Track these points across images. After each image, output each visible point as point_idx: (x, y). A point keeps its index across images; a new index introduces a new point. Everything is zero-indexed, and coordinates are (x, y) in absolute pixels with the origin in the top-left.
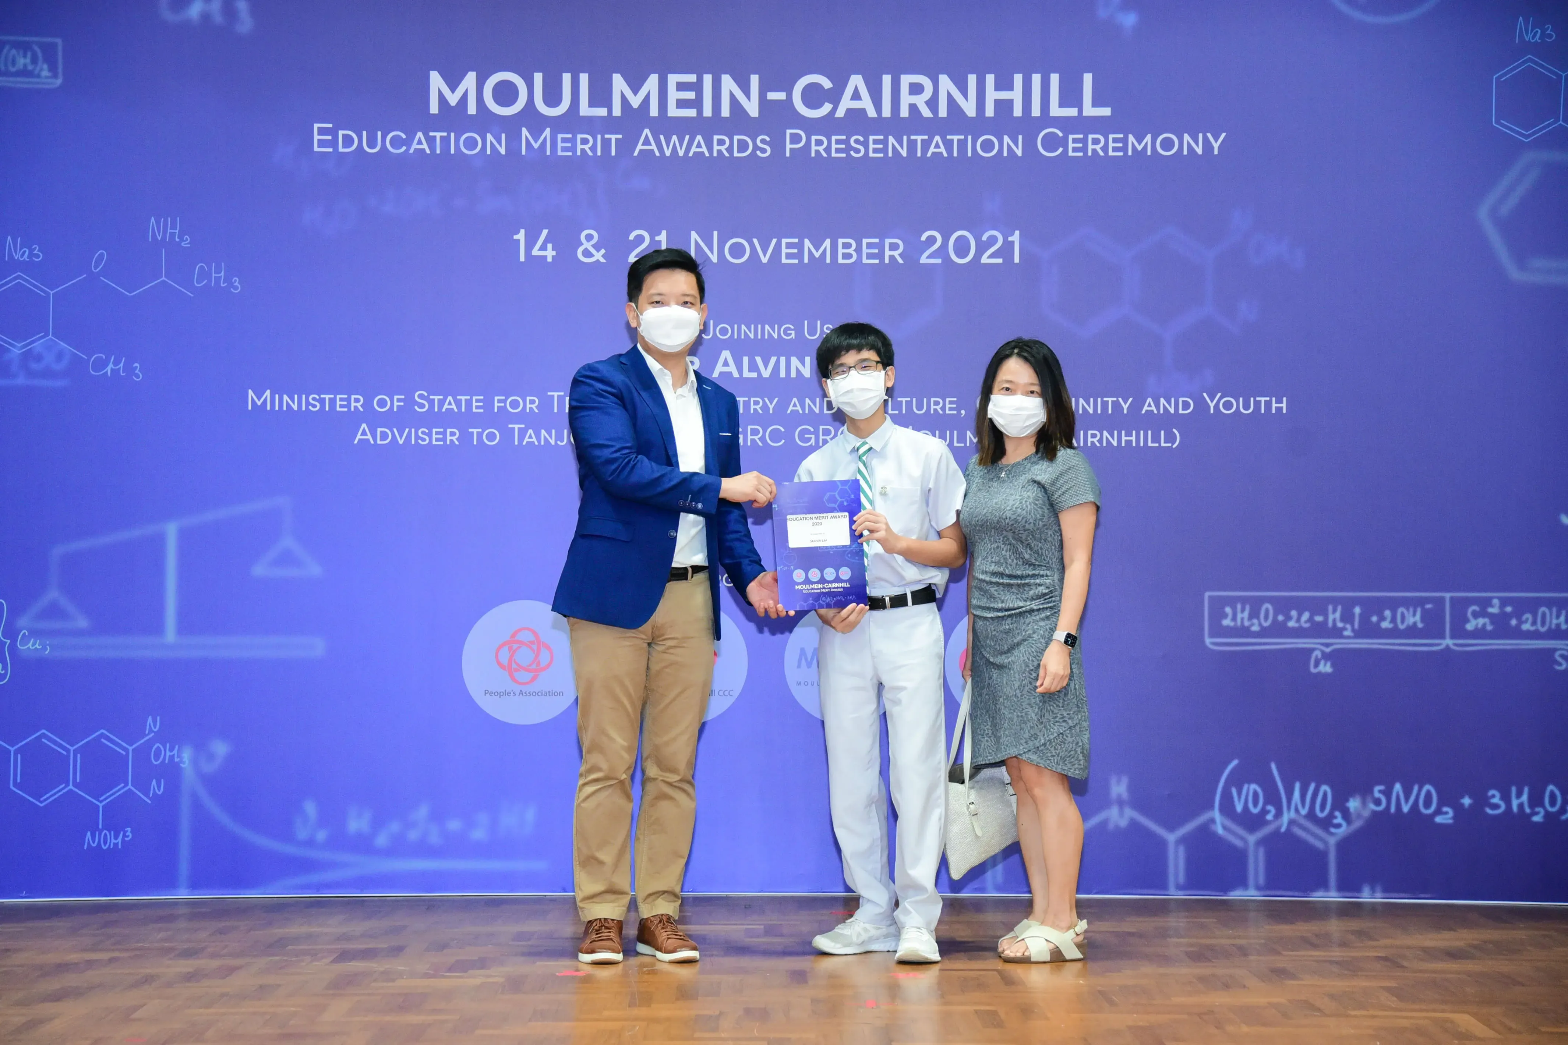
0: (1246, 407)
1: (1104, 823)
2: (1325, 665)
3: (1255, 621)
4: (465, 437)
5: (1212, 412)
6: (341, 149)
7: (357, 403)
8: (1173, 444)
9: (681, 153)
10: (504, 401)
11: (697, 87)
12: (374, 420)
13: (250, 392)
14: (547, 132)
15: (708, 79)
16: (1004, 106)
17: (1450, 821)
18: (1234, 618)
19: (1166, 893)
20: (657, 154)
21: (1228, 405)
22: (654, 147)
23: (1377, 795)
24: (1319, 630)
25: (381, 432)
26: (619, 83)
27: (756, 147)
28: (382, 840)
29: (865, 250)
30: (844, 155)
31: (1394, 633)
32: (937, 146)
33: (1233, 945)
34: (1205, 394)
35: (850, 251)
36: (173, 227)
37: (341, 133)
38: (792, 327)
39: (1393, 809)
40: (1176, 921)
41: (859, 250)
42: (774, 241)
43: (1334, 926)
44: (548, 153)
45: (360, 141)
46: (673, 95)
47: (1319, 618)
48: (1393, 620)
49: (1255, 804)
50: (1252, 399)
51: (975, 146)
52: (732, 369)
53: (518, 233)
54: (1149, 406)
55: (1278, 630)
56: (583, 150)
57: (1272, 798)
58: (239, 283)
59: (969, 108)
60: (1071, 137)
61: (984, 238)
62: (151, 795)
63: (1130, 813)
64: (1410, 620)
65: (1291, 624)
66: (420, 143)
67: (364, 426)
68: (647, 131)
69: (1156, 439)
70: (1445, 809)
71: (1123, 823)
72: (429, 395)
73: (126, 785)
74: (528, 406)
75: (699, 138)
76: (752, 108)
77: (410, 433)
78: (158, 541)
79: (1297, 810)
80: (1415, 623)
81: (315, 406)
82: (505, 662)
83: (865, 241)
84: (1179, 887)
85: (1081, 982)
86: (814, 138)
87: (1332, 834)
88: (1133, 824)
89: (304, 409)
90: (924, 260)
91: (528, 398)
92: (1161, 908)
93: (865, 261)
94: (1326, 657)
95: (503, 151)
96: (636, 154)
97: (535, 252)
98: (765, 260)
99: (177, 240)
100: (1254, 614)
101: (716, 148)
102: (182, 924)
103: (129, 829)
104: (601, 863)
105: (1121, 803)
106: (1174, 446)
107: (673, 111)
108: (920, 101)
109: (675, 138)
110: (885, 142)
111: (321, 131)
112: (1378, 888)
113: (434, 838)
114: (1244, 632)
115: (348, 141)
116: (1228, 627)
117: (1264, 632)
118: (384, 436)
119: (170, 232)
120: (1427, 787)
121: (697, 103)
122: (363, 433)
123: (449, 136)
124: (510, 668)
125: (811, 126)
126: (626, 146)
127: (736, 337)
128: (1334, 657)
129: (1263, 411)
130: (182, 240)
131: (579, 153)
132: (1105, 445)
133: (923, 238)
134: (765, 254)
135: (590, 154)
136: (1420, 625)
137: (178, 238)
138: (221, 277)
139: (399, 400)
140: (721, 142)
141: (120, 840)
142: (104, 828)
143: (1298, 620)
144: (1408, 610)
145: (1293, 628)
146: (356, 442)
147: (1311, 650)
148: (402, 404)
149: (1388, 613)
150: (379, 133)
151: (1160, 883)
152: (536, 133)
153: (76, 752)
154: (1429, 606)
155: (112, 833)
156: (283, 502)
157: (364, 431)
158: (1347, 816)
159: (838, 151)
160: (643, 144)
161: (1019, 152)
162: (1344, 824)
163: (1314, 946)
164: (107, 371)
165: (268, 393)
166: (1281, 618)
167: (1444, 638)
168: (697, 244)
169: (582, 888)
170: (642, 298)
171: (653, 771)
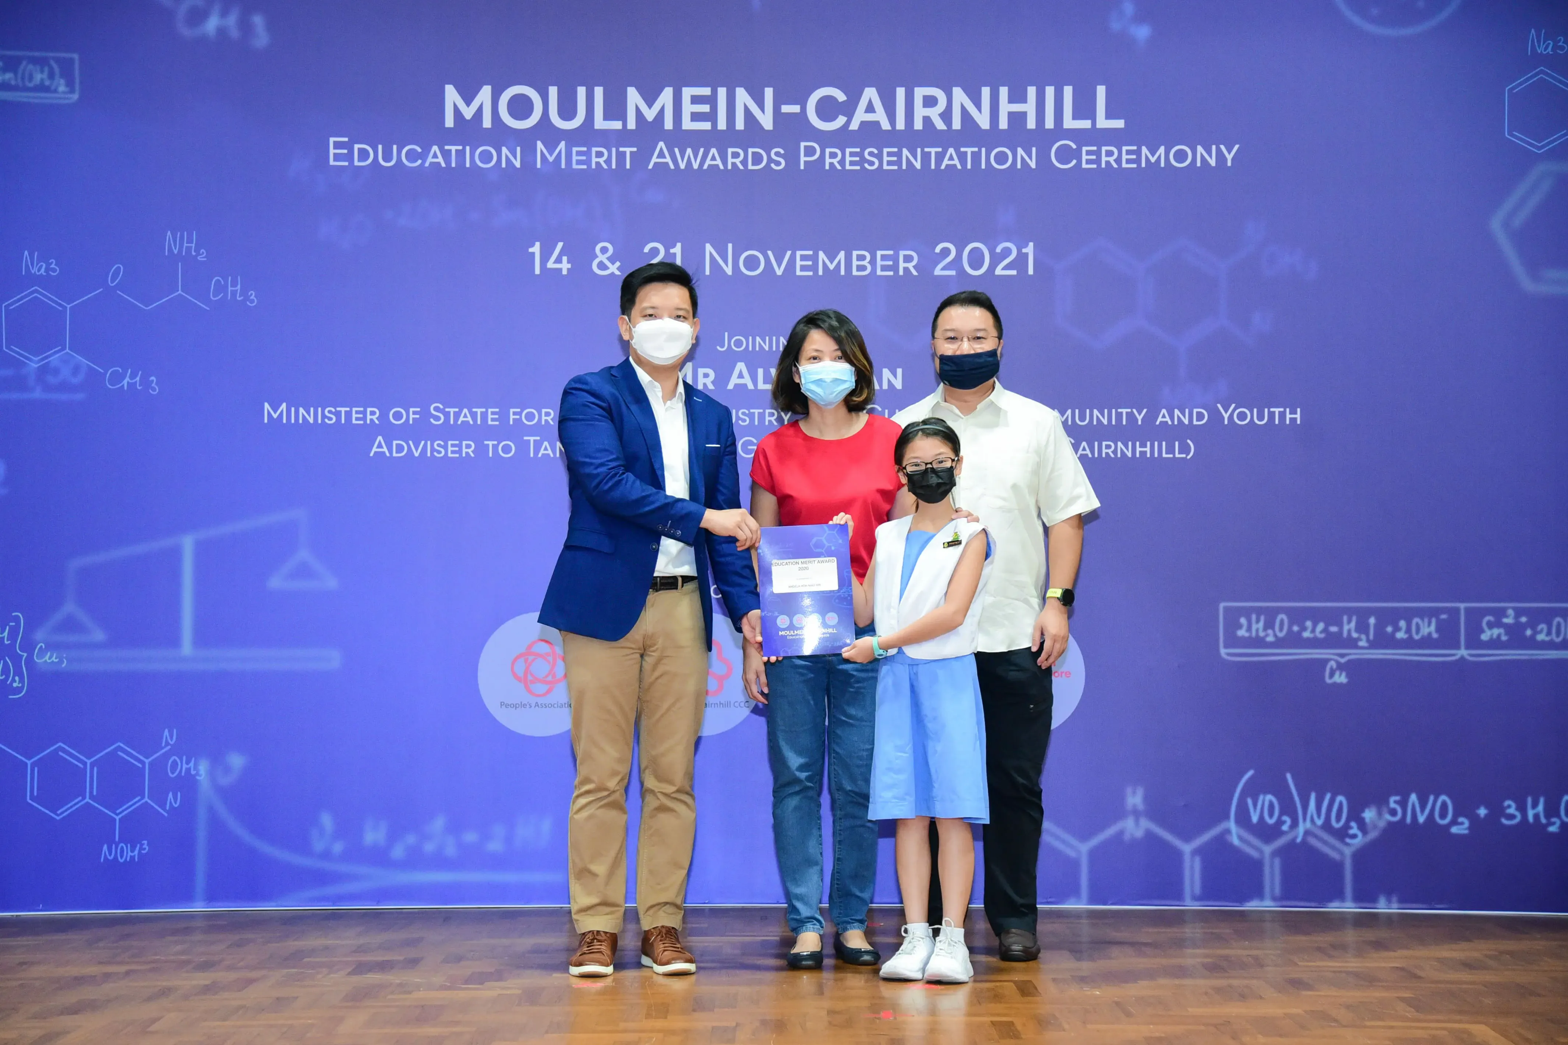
0: (1260, 418)
1: (1121, 833)
2: (1340, 675)
3: (1270, 632)
4: (481, 449)
5: (1226, 422)
6: (356, 163)
7: (373, 415)
8: (1187, 455)
9: (696, 166)
10: (520, 414)
11: (712, 100)
12: (390, 433)
13: (267, 405)
14: (562, 145)
15: (722, 92)
16: (1017, 119)
17: (1466, 832)
18: (1249, 629)
19: (1182, 904)
20: (672, 167)
21: (1242, 416)
22: (668, 159)
23: (1392, 805)
24: (1333, 641)
25: (397, 445)
26: (633, 97)
27: (770, 160)
28: (398, 852)
29: (879, 263)
30: (858, 168)
31: (1409, 643)
32: (951, 158)
33: (1249, 956)
34: (1219, 406)
35: (865, 263)
36: (190, 241)
37: (357, 147)
39: (1409, 820)
40: (1191, 931)
41: (873, 262)
42: (789, 253)
43: (1350, 936)
44: (563, 166)
45: (375, 155)
46: (688, 108)
47: (1334, 629)
48: (1408, 630)
49: (1271, 815)
50: (1266, 410)
51: (988, 159)
52: (747, 381)
53: (533, 245)
54: (1164, 416)
55: (1294, 640)
56: (598, 163)
57: (1288, 808)
58: (255, 296)
59: (983, 121)
60: (1084, 149)
61: (998, 250)
62: (168, 808)
63: (1146, 824)
64: (1425, 630)
65: (1306, 634)
66: (435, 156)
67: (380, 438)
68: (661, 144)
69: (1170, 450)
70: (1461, 819)
71: (1139, 834)
72: (445, 407)
73: (143, 797)
74: (544, 418)
75: (713, 151)
76: (766, 121)
77: (425, 446)
78: (175, 554)
79: (1312, 820)
80: (1430, 634)
81: (330, 419)
82: (521, 673)
83: (879, 253)
84: (1195, 898)
85: (1098, 993)
86: (828, 151)
87: (1347, 844)
88: (1149, 836)
89: (320, 421)
90: (938, 271)
91: (544, 411)
92: (1178, 919)
93: (879, 272)
94: (1341, 667)
95: (518, 164)
96: (650, 167)
97: (551, 265)
98: (779, 272)
99: (194, 253)
100: (1269, 625)
101: (730, 160)
102: (198, 937)
103: (145, 842)
104: (595, 875)
105: (1136, 814)
106: (1189, 457)
107: (687, 124)
108: (934, 113)
109: (689, 151)
110: (899, 155)
111: (337, 145)
112: (1394, 899)
113: (451, 850)
114: (1259, 642)
115: (363, 154)
116: (1243, 637)
117: (1279, 643)
118: (400, 448)
119: (187, 247)
120: (1443, 798)
121: (711, 117)
122: (379, 447)
123: (464, 149)
124: (526, 680)
125: (825, 139)
126: (640, 158)
127: (750, 349)
128: (1346, 667)
129: (1277, 422)
130: (198, 254)
131: (594, 166)
132: (1119, 455)
133: (938, 250)
134: (779, 266)
135: (605, 166)
136: (1435, 636)
137: (195, 252)
138: (237, 290)
139: (414, 413)
140: (735, 155)
141: (136, 852)
142: (121, 841)
143: (1313, 631)
144: (1423, 620)
145: (1308, 639)
146: (372, 454)
147: (1327, 661)
148: (418, 416)
149: (1402, 624)
150: (395, 147)
151: (1178, 896)
152: (551, 146)
153: (93, 765)
154: (1444, 616)
155: (129, 846)
156: (299, 514)
157: (380, 444)
158: (1363, 827)
159: (852, 163)
160: (658, 157)
161: (1033, 165)
162: (1360, 834)
163: (1331, 957)
164: (123, 385)
165: (284, 406)
166: (1295, 628)
167: (1458, 647)
168: (711, 255)
169: (577, 900)
170: (635, 311)
171: (650, 782)
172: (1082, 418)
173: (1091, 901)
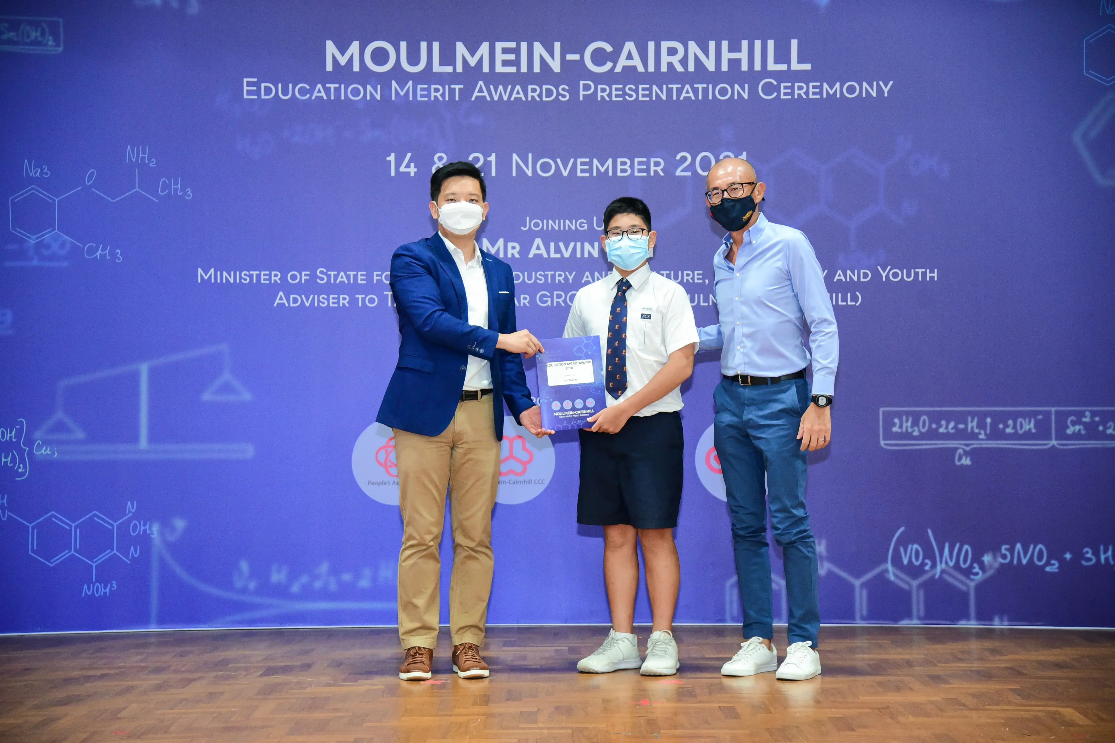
0: (908, 276)
2: (966, 459)
3: (916, 428)
4: (353, 301)
5: (884, 279)
6: (263, 97)
7: (276, 277)
8: (856, 303)
9: (505, 98)
10: (381, 275)
11: (517, 51)
12: (289, 289)
13: (200, 270)
14: (410, 84)
15: (524, 45)
16: (734, 63)
17: (1056, 570)
18: (901, 427)
19: (853, 622)
20: (488, 99)
21: (895, 275)
22: (486, 94)
23: (1004, 551)
24: (961, 435)
25: (293, 298)
26: (461, 48)
27: (559, 94)
28: (295, 588)
29: (637, 167)
30: (621, 99)
31: (1015, 436)
32: (687, 93)
33: (902, 659)
34: (879, 268)
35: (627, 167)
36: (144, 152)
37: (263, 85)
38: (585, 221)
39: (1015, 562)
40: (860, 642)
41: (632, 166)
42: (572, 160)
43: (974, 645)
44: (411, 98)
45: (277, 91)
46: (500, 57)
47: (961, 426)
48: (1015, 427)
49: (917, 559)
50: (913, 270)
51: (714, 92)
52: (543, 251)
53: (389, 155)
54: (839, 276)
55: (932, 435)
56: (435, 97)
57: (929, 554)
58: (191, 192)
59: (710, 65)
60: (783, 85)
62: (130, 558)
63: (828, 565)
64: (1026, 427)
65: (942, 430)
66: (319, 92)
67: (281, 293)
68: (481, 83)
69: (844, 299)
70: (1053, 562)
71: (824, 572)
72: (327, 271)
73: (113, 550)
75: (518, 87)
76: (556, 66)
77: (314, 298)
78: (135, 377)
79: (946, 563)
80: (1030, 429)
81: (246, 279)
82: (382, 461)
83: (636, 160)
84: (863, 618)
86: (600, 87)
87: (971, 580)
88: (831, 573)
89: (238, 281)
90: (678, 173)
92: (851, 633)
93: (637, 174)
94: (966, 453)
95: (378, 97)
96: (473, 99)
97: (402, 169)
98: (565, 174)
99: (147, 162)
100: (915, 423)
101: (530, 94)
102: (152, 649)
103: (114, 582)
104: (416, 607)
107: (499, 68)
108: (675, 60)
109: (501, 88)
110: (650, 90)
111: (249, 84)
112: (1005, 618)
113: (333, 587)
114: (908, 436)
115: (268, 90)
116: (896, 433)
117: (922, 436)
118: (295, 301)
119: (142, 157)
120: (1040, 546)
121: (517, 63)
122: (280, 299)
123: (340, 87)
124: (386, 465)
125: (598, 79)
126: (466, 93)
127: (545, 229)
128: (972, 454)
129: (920, 279)
130: (150, 162)
131: (433, 99)
133: (678, 157)
134: (565, 169)
135: (441, 99)
136: (1034, 431)
137: (147, 160)
138: (178, 188)
139: (306, 275)
140: (534, 90)
141: (108, 590)
142: (97, 581)
143: (947, 428)
144: (1025, 420)
145: (943, 433)
146: (275, 305)
147: (956, 449)
148: (308, 278)
149: (1010, 422)
150: (290, 85)
151: (850, 616)
152: (402, 84)
153: (76, 527)
154: (1040, 417)
155: (103, 585)
156: (224, 347)
157: (281, 297)
158: (983, 567)
159: (617, 96)
160: (478, 92)
161: (746, 96)
162: (981, 573)
163: (960, 660)
164: (97, 255)
165: (212, 271)
166: (934, 426)
167: (1051, 439)
168: (517, 162)
169: (404, 625)
170: (441, 197)
171: (460, 539)
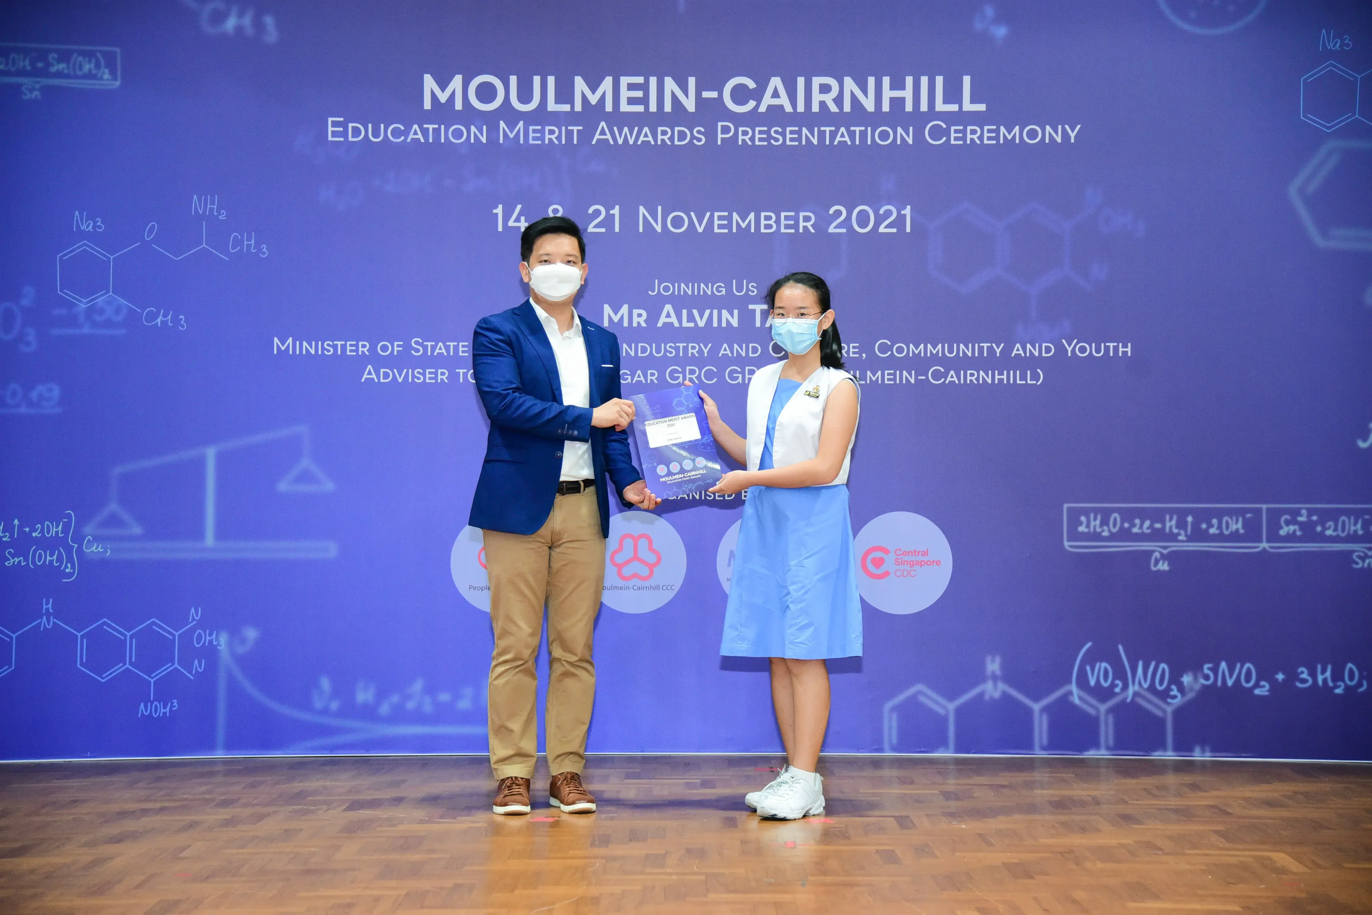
0: (1098, 351)
1: (982, 695)
2: (1163, 564)
3: (1105, 528)
4: (453, 376)
5: (1069, 355)
6: (351, 139)
7: (364, 348)
8: (1037, 381)
9: (631, 142)
11: (645, 87)
12: (378, 362)
13: (276, 340)
14: (521, 124)
15: (653, 81)
16: (897, 103)
17: (1267, 693)
18: (1088, 526)
19: (1032, 753)
20: (612, 142)
21: (1083, 350)
22: (609, 136)
23: (1206, 671)
24: (1157, 535)
25: (384, 372)
26: (580, 84)
27: (693, 137)
28: (384, 709)
29: (783, 222)
30: (766, 143)
31: (1220, 537)
32: (843, 136)
33: (1089, 796)
34: (1064, 341)
35: (771, 222)
36: (213, 203)
37: (351, 125)
38: (723, 285)
39: (1219, 683)
40: (1039, 775)
41: (778, 221)
42: (708, 214)
43: (1171, 779)
44: (522, 142)
45: (366, 132)
46: (625, 94)
47: (1158, 526)
48: (1220, 527)
49: (1106, 680)
50: (1103, 345)
51: (874, 136)
52: (674, 320)
53: (496, 207)
54: (1017, 350)
55: (1124, 535)
56: (550, 140)
57: (1120, 674)
58: (266, 250)
59: (869, 104)
60: (953, 128)
61: (881, 212)
62: (194, 673)
63: (1002, 686)
64: (1233, 527)
65: (1135, 530)
66: (415, 134)
67: (370, 367)
68: (603, 124)
69: (1023, 377)
70: (1263, 683)
71: (997, 695)
72: (424, 341)
73: (173, 664)
75: (646, 129)
76: (690, 104)
77: (407, 373)
78: (200, 463)
79: (1140, 684)
80: (1237, 530)
81: (329, 351)
83: (783, 214)
84: (1043, 748)
85: (964, 826)
86: (741, 129)
87: (1169, 704)
88: (1005, 696)
89: (320, 353)
90: (831, 230)
92: (1027, 765)
93: (783, 230)
94: (1163, 557)
95: (484, 140)
96: (594, 142)
97: (511, 223)
98: (700, 230)
99: (216, 214)
100: (1104, 522)
101: (660, 137)
102: (219, 779)
103: (175, 701)
104: (511, 731)
105: (995, 678)
106: (1039, 383)
107: (625, 107)
108: (829, 98)
109: (626, 129)
110: (799, 133)
111: (334, 124)
112: (1208, 748)
113: (428, 708)
114: (1096, 536)
115: (356, 132)
116: (1083, 533)
117: (1112, 537)
118: (386, 375)
119: (210, 208)
120: (1248, 665)
121: (644, 101)
122: (369, 373)
123: (440, 128)
125: (739, 119)
126: (586, 136)
127: (676, 294)
128: (1168, 557)
129: (1111, 354)
130: (219, 214)
131: (547, 142)
132: (981, 382)
133: (831, 212)
134: (700, 225)
135: (556, 142)
136: (1242, 531)
137: (216, 212)
138: (252, 243)
139: (398, 346)
140: (664, 133)
141: (168, 709)
142: (155, 700)
143: (1141, 527)
144: (1231, 518)
145: (1136, 534)
146: (363, 380)
147: (1152, 552)
148: (401, 349)
149: (1215, 521)
150: (382, 126)
151: (1027, 745)
152: (511, 126)
153: (131, 637)
154: (1249, 515)
155: (162, 703)
156: (302, 429)
157: (370, 371)
158: (1181, 689)
159: (760, 140)
160: (600, 134)
161: (910, 141)
162: (1179, 695)
163: (1155, 796)
164: (158, 322)
165: (290, 340)
166: (1126, 525)
167: (1260, 541)
168: (644, 215)
169: (495, 752)
170: (533, 258)
171: (557, 652)
172: (951, 351)
173: (958, 751)
